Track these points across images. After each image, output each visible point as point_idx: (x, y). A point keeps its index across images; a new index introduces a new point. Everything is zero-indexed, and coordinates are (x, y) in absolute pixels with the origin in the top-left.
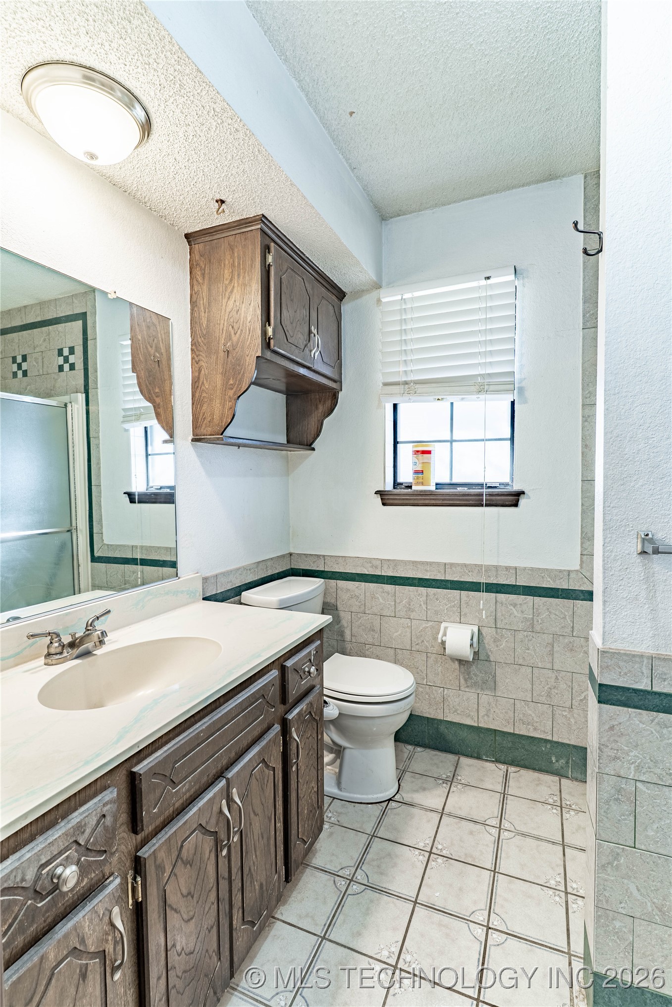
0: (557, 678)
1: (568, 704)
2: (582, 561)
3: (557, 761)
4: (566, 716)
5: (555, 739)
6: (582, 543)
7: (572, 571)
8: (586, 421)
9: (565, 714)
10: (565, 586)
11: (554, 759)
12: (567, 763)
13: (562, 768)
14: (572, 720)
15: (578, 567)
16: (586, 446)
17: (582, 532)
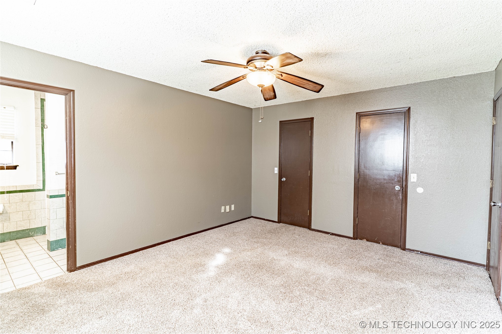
0: (31, 212)
1: (34, 218)
2: (37, 182)
3: (31, 233)
4: (34, 221)
5: (30, 228)
6: (37, 178)
7: (34, 185)
8: (37, 148)
9: (33, 221)
10: (32, 189)
11: (30, 233)
12: (34, 233)
13: (33, 234)
14: (36, 222)
15: (36, 184)
16: (37, 154)
17: (37, 175)
